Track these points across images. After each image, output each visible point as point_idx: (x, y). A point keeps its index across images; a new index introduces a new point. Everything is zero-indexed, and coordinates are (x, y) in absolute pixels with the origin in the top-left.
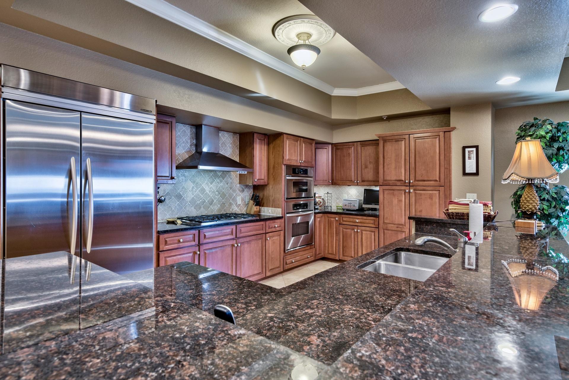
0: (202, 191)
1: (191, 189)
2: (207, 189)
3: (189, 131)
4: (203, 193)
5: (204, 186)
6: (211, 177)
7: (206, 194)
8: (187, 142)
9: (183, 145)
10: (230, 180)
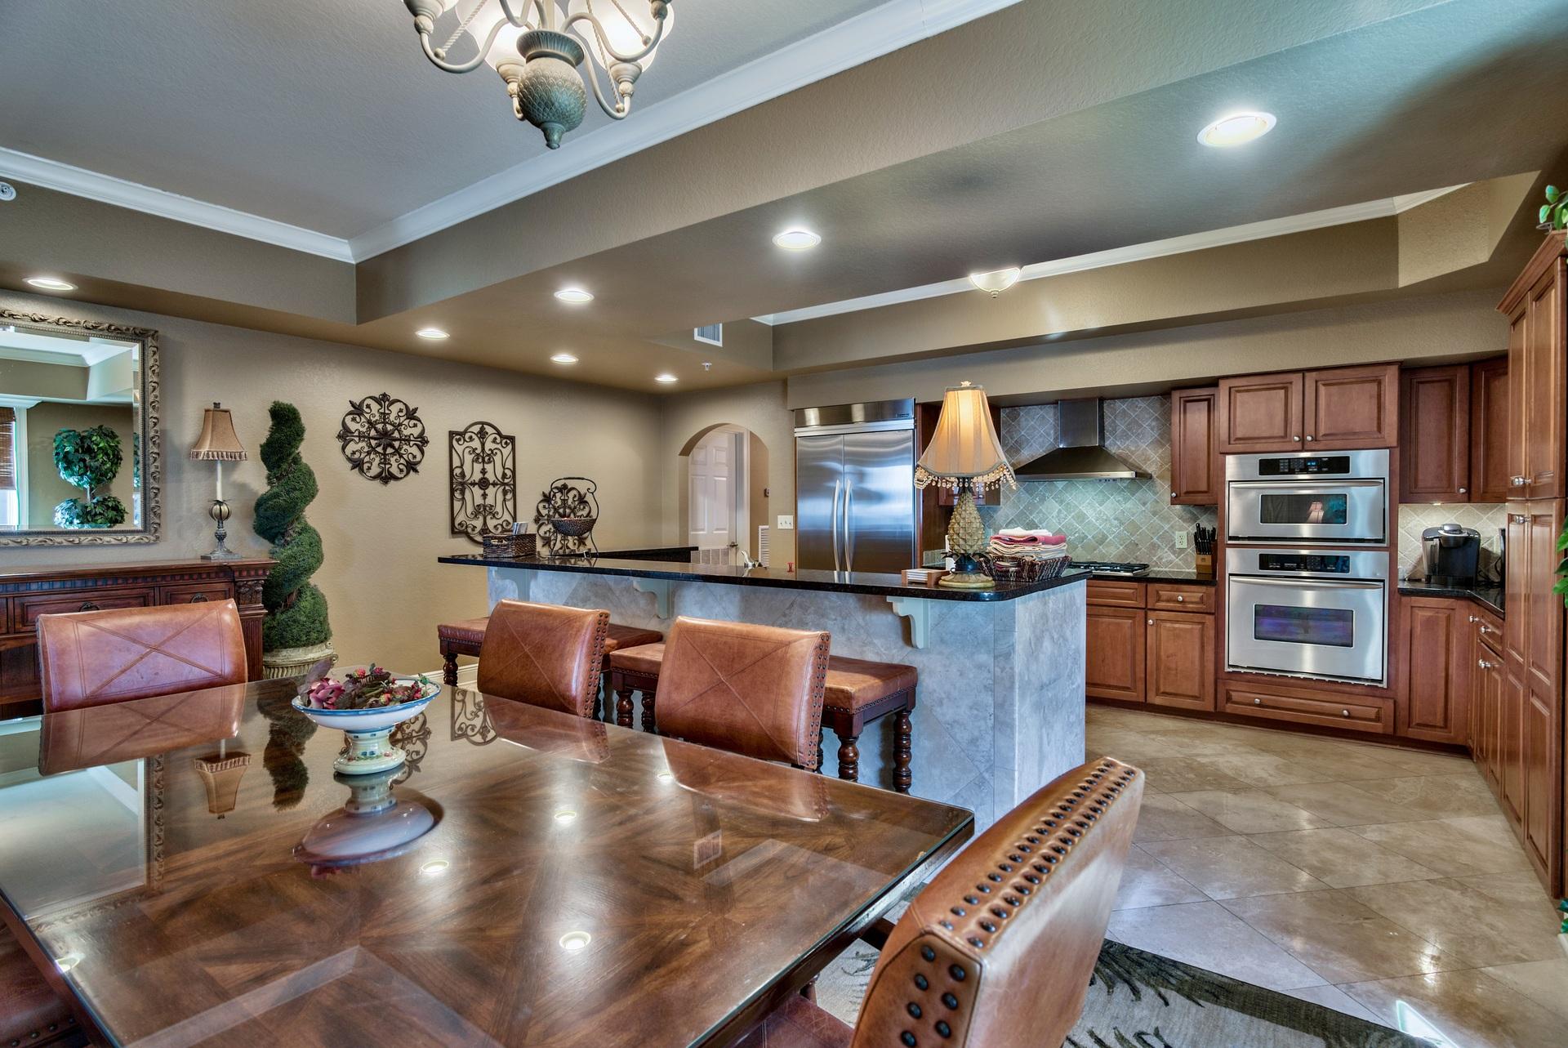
0: (1078, 518)
1: (1055, 514)
2: (1091, 515)
3: (1052, 414)
4: (1082, 522)
5: (1084, 508)
6: (1101, 491)
7: (1089, 523)
8: (1048, 434)
9: (1041, 440)
10: (1150, 496)
